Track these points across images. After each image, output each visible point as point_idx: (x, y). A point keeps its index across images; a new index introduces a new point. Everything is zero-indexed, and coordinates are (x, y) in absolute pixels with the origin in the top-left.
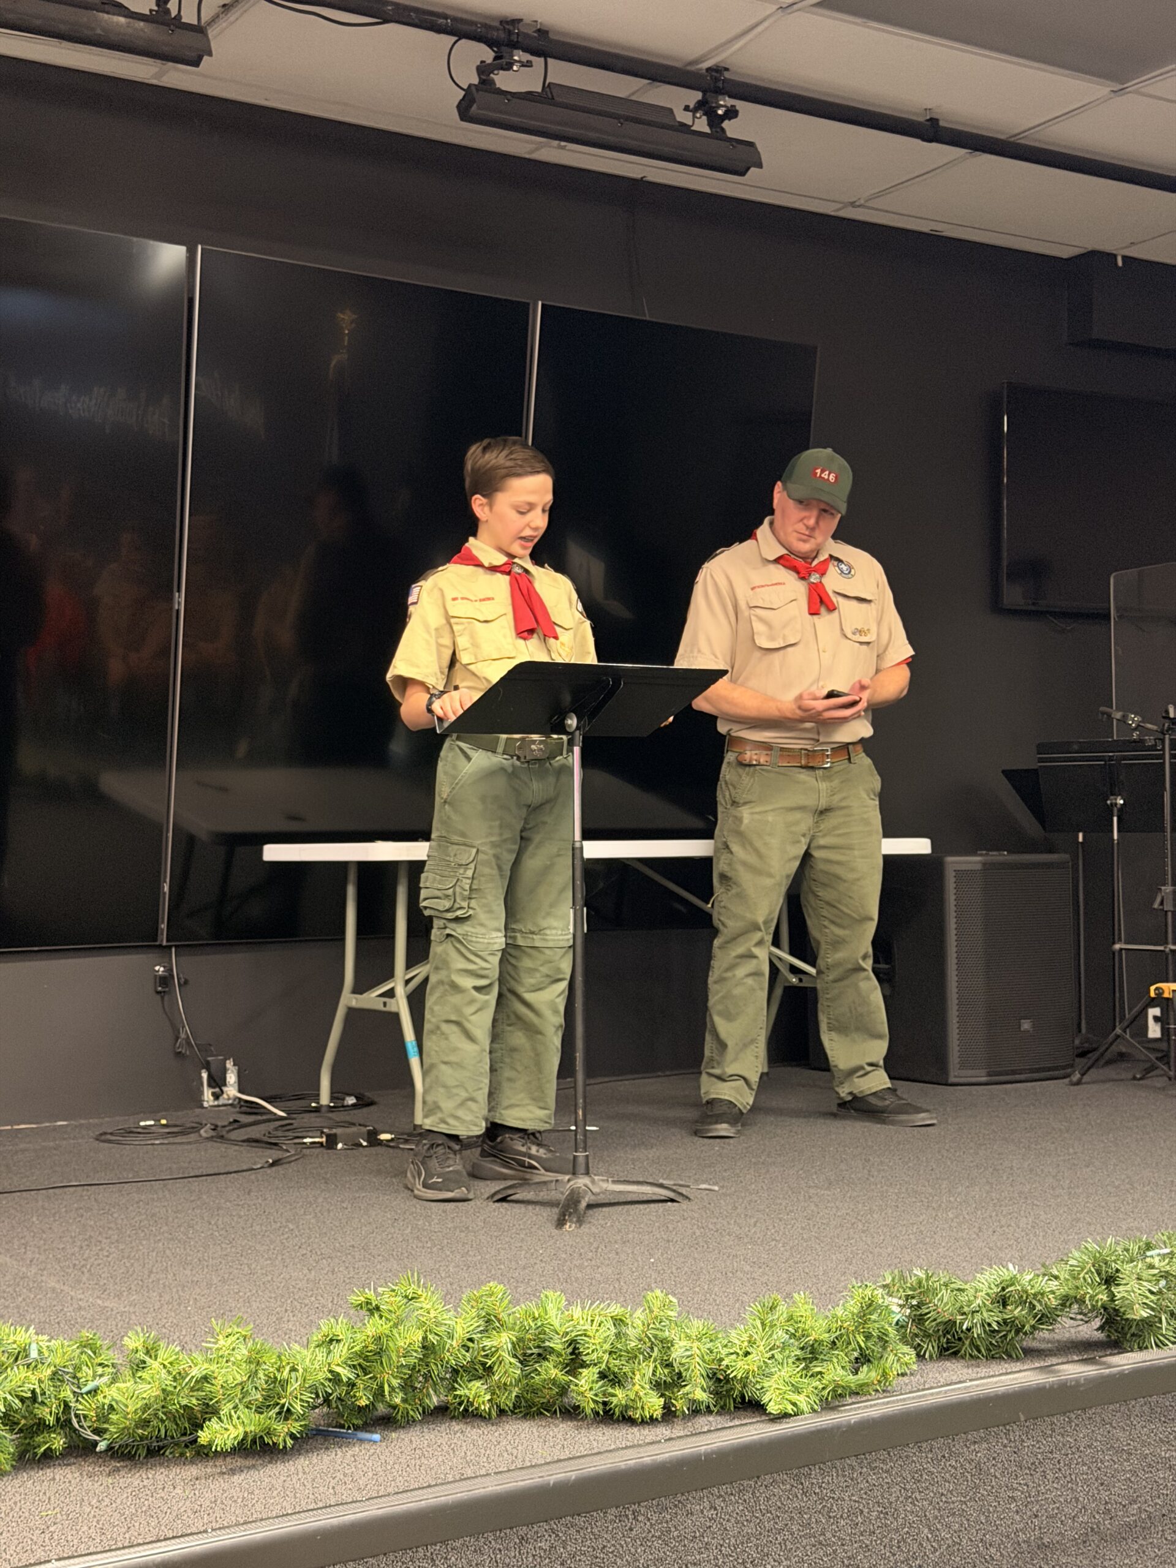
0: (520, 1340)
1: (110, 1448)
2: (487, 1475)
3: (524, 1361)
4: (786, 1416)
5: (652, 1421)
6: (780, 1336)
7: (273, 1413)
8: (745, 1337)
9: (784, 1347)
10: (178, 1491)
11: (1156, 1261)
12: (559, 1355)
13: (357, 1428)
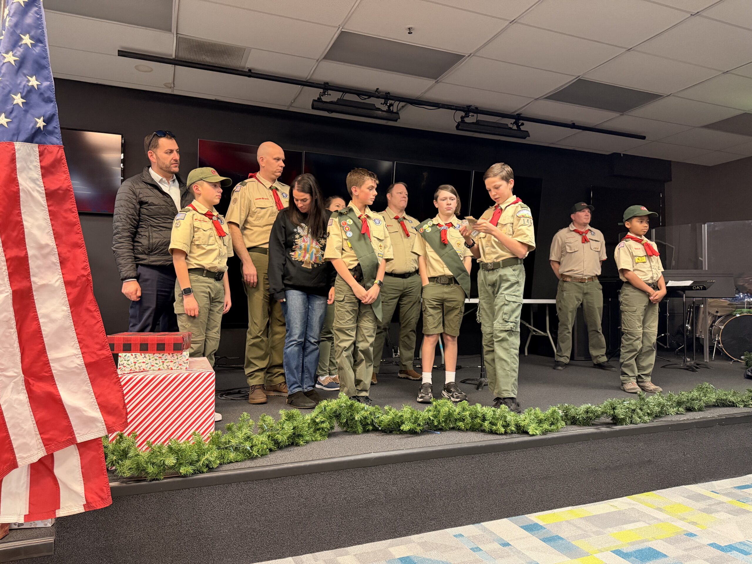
0: (471, 413)
1: (381, 429)
2: (464, 443)
3: (472, 419)
4: (533, 435)
5: (502, 434)
6: (533, 417)
7: (416, 424)
8: (524, 417)
9: (533, 420)
10: (397, 440)
11: (626, 405)
12: (480, 418)
13: (435, 430)
